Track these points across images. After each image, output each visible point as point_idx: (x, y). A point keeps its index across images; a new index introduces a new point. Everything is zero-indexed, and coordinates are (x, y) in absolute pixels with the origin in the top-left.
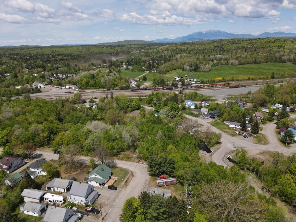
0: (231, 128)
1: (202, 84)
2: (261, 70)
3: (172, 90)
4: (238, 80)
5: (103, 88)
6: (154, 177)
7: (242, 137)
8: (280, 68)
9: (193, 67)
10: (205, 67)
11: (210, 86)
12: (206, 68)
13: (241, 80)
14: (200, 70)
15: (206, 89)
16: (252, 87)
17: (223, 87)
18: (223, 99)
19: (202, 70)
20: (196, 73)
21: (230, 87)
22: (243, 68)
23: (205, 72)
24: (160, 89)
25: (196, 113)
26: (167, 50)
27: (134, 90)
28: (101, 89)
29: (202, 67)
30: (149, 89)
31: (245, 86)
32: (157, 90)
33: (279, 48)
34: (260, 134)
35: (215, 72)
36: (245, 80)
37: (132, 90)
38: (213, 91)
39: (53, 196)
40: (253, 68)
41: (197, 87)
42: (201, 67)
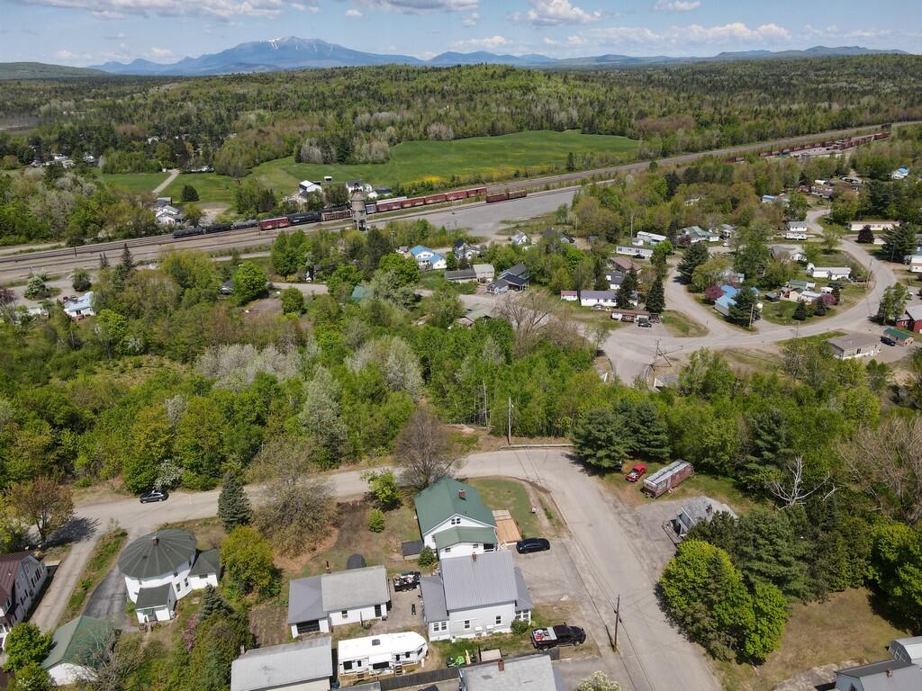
0: (589, 310)
1: (403, 199)
2: (523, 151)
3: (323, 223)
4: (490, 180)
5: (46, 239)
6: (607, 477)
7: (635, 325)
8: (564, 145)
9: (333, 150)
10: (371, 147)
11: (430, 201)
12: (373, 152)
13: (499, 180)
14: (357, 157)
15: (422, 210)
16: (540, 195)
17: (467, 202)
18: (498, 234)
19: (363, 159)
20: (346, 168)
21: (489, 201)
22: (474, 147)
23: (374, 163)
24: (281, 225)
25: (460, 281)
26: (186, 96)
27: (184, 235)
28: (37, 243)
29: (361, 147)
30: (238, 228)
31: (523, 196)
32: (270, 227)
33: (525, 94)
34: (669, 311)
35: (403, 162)
36: (508, 178)
37: (177, 236)
38: (449, 214)
39: (376, 643)
40: (501, 147)
41: (394, 208)
42: (357, 147)
